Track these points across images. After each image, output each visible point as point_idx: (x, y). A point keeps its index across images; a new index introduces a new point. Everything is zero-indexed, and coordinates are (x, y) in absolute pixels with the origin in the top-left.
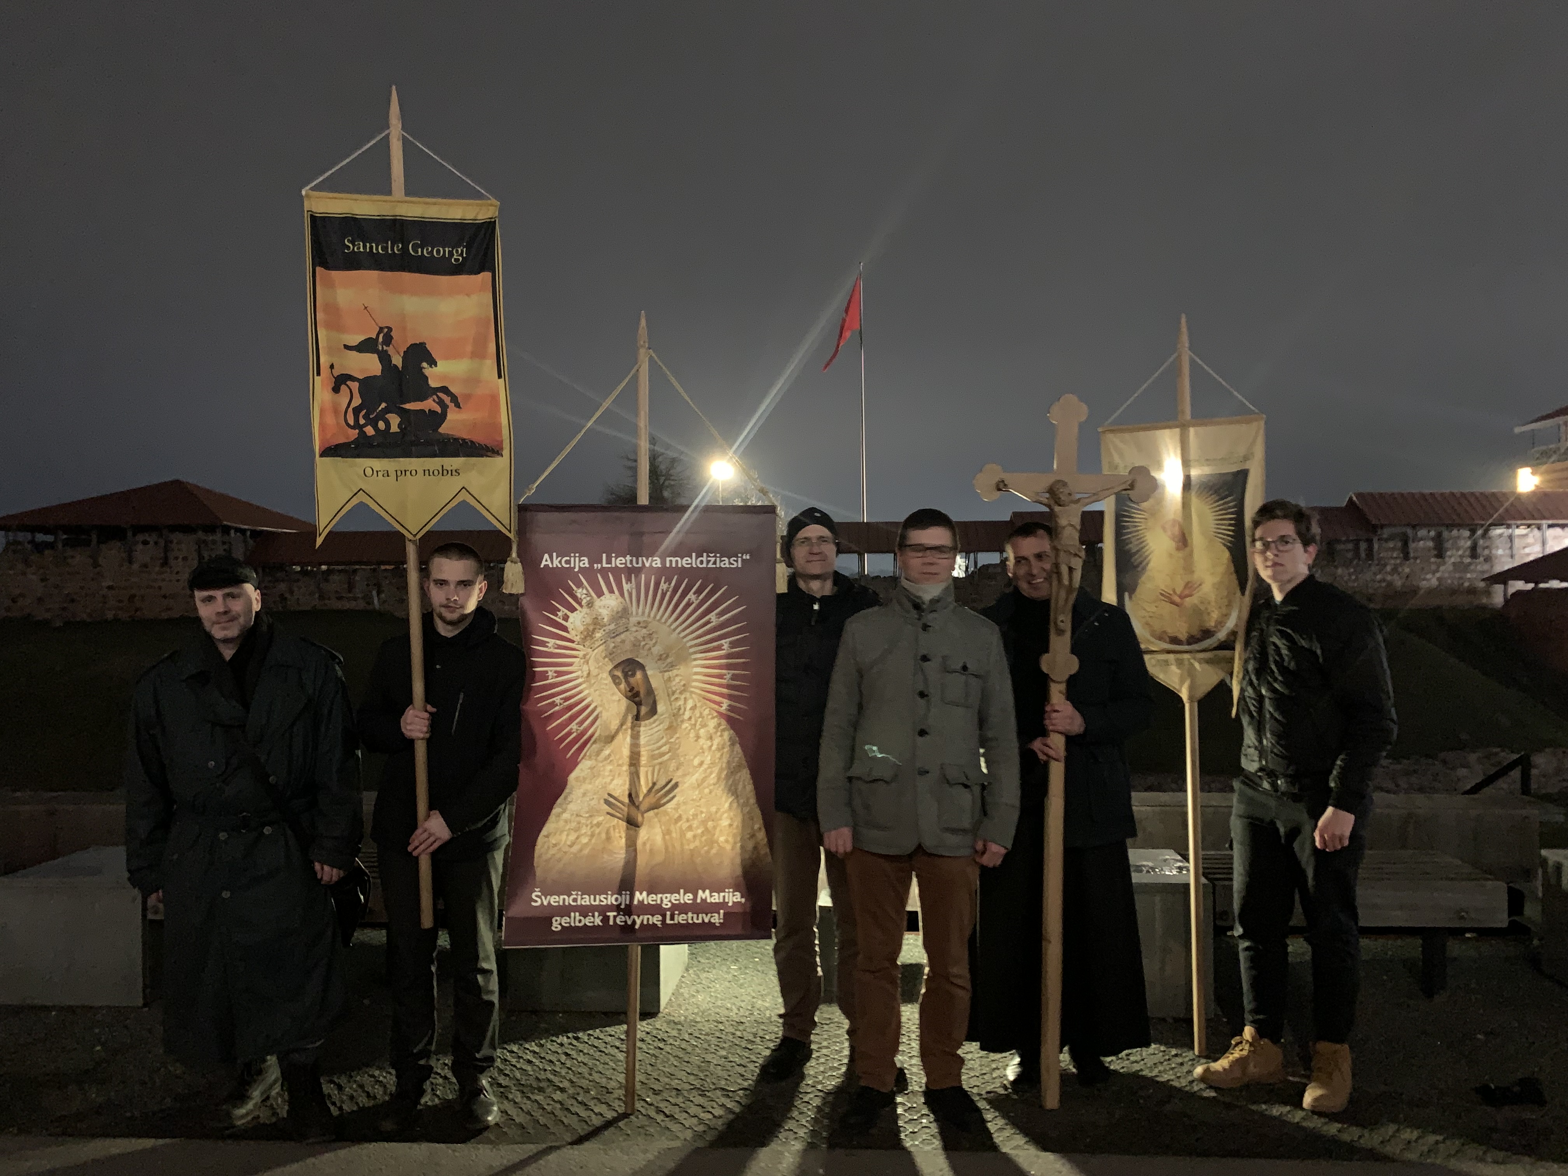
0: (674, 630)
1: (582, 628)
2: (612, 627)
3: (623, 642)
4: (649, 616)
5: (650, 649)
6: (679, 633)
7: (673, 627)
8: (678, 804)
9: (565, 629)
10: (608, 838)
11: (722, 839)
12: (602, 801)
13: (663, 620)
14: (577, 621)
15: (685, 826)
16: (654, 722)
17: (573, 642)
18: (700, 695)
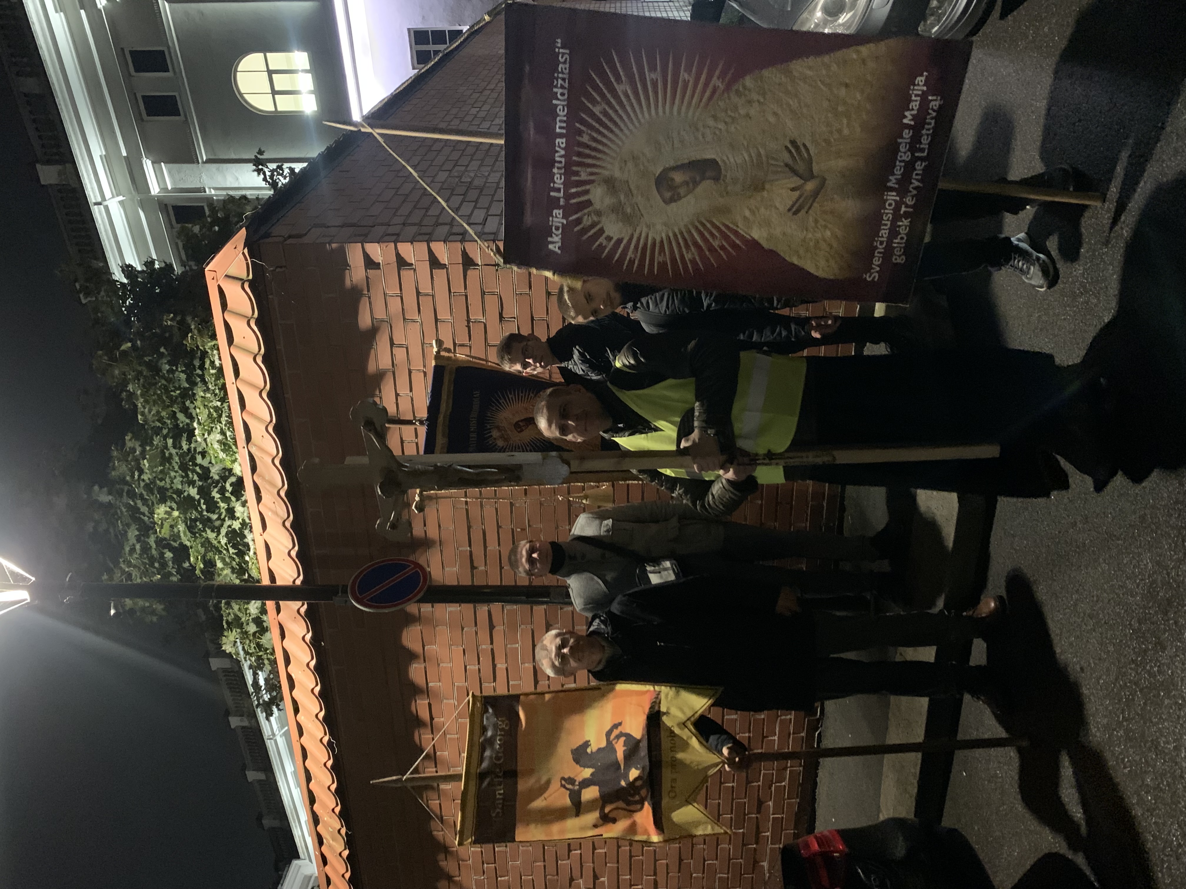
3: (638, 187)
4: (614, 157)
5: (648, 160)
6: (636, 127)
7: (627, 133)
8: (812, 141)
10: (831, 212)
12: (794, 218)
13: (620, 143)
14: (613, 228)
16: (723, 160)
17: (632, 235)
18: (702, 112)
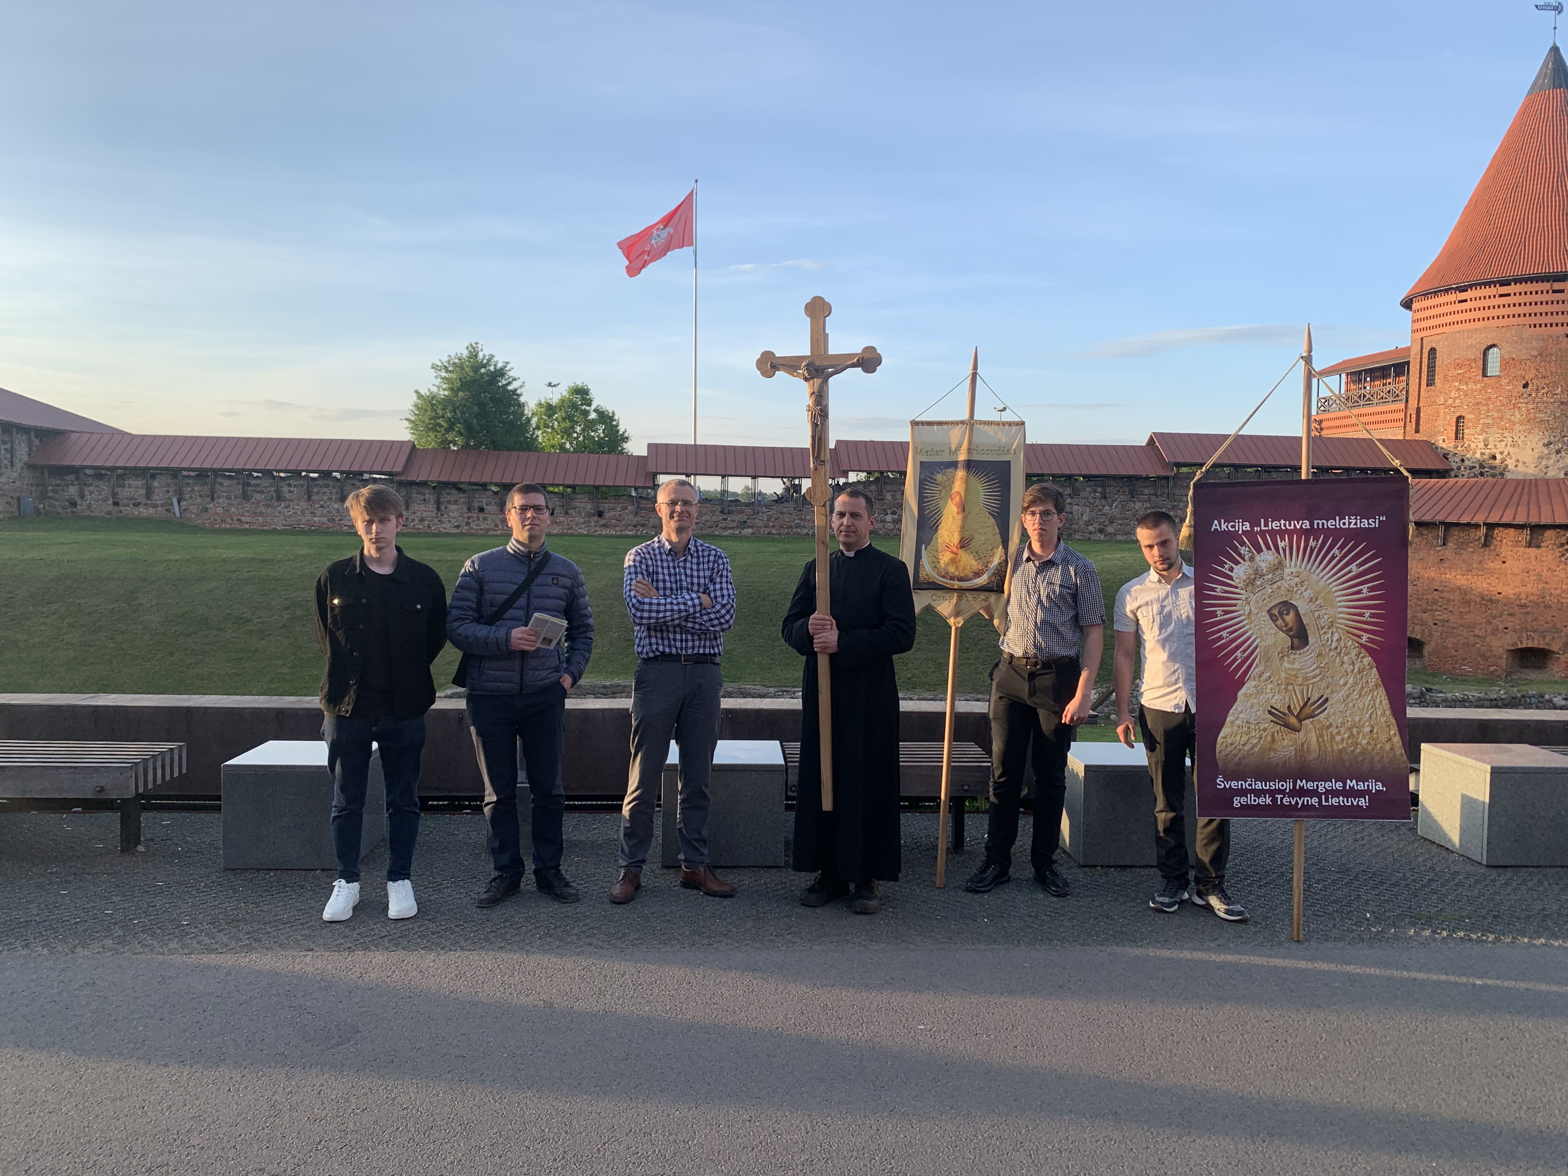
0: (1322, 578)
1: (1245, 577)
2: (1270, 576)
3: (1279, 588)
4: (1300, 567)
5: (1302, 593)
6: (1326, 581)
7: (1321, 575)
8: (1329, 715)
9: (1231, 578)
10: (1273, 740)
11: (1364, 742)
12: (1266, 712)
13: (1312, 570)
14: (1240, 572)
15: (1334, 732)
16: (1308, 651)
17: (1237, 588)
18: (1343, 629)
